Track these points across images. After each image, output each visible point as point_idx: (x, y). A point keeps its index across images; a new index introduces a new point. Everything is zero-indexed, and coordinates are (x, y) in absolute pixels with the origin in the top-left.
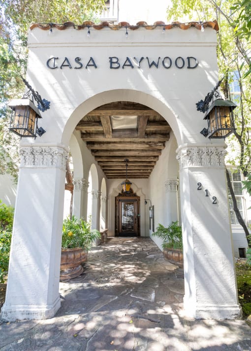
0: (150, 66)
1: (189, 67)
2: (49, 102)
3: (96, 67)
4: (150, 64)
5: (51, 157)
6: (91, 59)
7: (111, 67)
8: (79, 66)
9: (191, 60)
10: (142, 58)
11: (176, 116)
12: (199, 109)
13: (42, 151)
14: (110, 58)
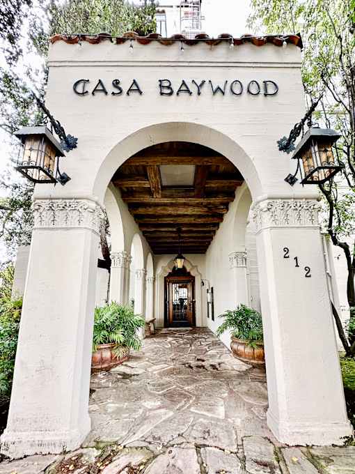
0: (214, 93)
1: (266, 94)
2: (76, 139)
3: (141, 93)
4: (214, 89)
5: (78, 213)
6: (134, 82)
7: (162, 94)
8: (118, 91)
9: (268, 84)
10: (203, 82)
12: (281, 149)
13: (66, 205)
14: (160, 81)
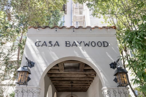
0: (85, 45)
1: (104, 46)
2: (34, 63)
3: (59, 46)
4: (85, 44)
5: (32, 94)
6: (57, 42)
7: (66, 46)
8: (51, 45)
9: (105, 43)
10: (81, 42)
11: (100, 71)
12: (111, 67)
13: (28, 91)
14: (66, 42)
